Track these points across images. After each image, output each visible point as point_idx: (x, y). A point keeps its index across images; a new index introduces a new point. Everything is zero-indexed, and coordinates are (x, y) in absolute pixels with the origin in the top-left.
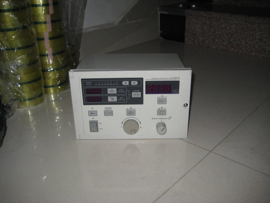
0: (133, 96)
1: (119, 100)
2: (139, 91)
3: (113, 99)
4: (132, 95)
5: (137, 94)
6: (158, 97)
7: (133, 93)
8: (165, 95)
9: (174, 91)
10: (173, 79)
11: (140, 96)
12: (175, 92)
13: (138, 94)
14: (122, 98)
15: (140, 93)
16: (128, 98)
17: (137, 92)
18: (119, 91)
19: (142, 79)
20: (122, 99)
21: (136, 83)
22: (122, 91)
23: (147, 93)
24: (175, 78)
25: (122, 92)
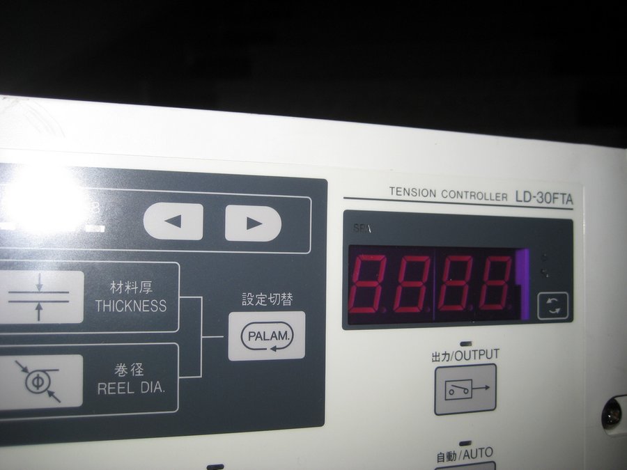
0: (237, 352)
1: (105, 388)
2: (287, 298)
3: (38, 382)
4: (224, 344)
5: (268, 330)
6: (436, 357)
7: (237, 321)
8: (484, 336)
9: (544, 298)
10: (534, 203)
11: (297, 350)
12: (554, 306)
13: (283, 328)
14: (138, 369)
15: (297, 319)
16: (191, 367)
17: (270, 308)
18: (109, 296)
19: (317, 188)
20: (129, 377)
21: (269, 224)
22: (139, 297)
23: (353, 320)
24: (543, 196)
25: (141, 307)
